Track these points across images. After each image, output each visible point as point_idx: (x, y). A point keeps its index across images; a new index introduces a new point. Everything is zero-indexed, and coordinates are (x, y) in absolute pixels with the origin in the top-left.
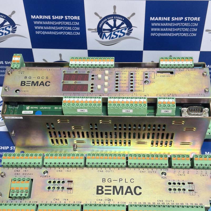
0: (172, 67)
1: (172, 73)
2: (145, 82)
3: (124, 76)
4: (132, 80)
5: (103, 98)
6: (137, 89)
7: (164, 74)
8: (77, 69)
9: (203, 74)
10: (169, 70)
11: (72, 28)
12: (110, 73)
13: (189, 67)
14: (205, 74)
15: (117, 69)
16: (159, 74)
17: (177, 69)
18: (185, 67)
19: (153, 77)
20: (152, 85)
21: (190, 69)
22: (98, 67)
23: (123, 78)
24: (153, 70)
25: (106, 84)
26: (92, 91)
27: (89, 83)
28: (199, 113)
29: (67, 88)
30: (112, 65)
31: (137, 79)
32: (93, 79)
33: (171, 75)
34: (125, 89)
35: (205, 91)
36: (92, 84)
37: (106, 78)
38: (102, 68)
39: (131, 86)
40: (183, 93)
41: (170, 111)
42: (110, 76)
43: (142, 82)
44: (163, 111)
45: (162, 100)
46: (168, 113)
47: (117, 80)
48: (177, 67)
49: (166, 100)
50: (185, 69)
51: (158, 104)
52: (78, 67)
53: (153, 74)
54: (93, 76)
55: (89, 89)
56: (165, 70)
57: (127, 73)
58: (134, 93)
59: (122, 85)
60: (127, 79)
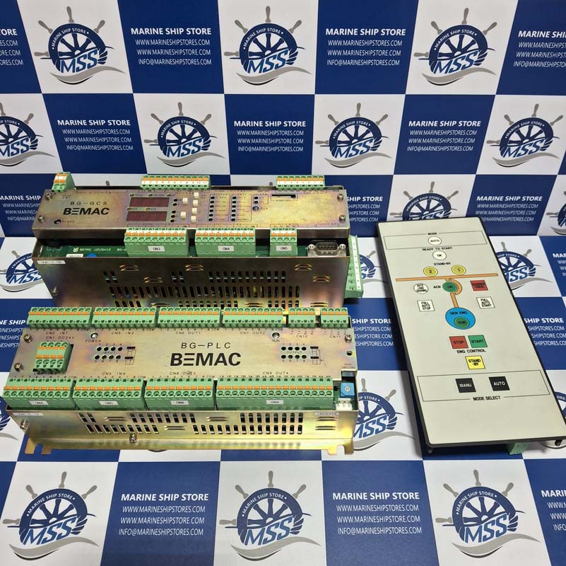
0: (295, 189)
1: (293, 196)
2: (254, 208)
3: (222, 200)
4: (234, 206)
5: (188, 230)
6: (240, 217)
7: (282, 198)
8: (153, 191)
9: (338, 198)
10: (289, 192)
11: (120, 139)
12: (202, 197)
13: (319, 189)
14: (341, 197)
15: (213, 192)
16: (275, 198)
17: (301, 191)
18: (313, 189)
19: (265, 202)
20: (263, 212)
21: (319, 191)
22: (184, 189)
23: (221, 204)
24: (267, 193)
25: (194, 210)
26: (172, 221)
27: (169, 210)
28: (332, 251)
29: (133, 217)
30: (205, 186)
31: (242, 204)
32: (175, 205)
33: (292, 199)
34: (223, 217)
35: (340, 219)
36: (174, 212)
37: (195, 202)
38: (190, 190)
39: (233, 213)
40: (308, 223)
41: (289, 248)
42: (202, 200)
43: (249, 209)
44: (279, 248)
45: (277, 232)
46: (287, 252)
47: (212, 206)
48: (301, 189)
49: (284, 232)
50: (313, 192)
51: (271, 238)
52: (154, 189)
53: (266, 198)
54: (175, 200)
55: (169, 219)
56: (283, 192)
57: (228, 197)
58: (235, 223)
59: (219, 213)
60: (227, 204)
